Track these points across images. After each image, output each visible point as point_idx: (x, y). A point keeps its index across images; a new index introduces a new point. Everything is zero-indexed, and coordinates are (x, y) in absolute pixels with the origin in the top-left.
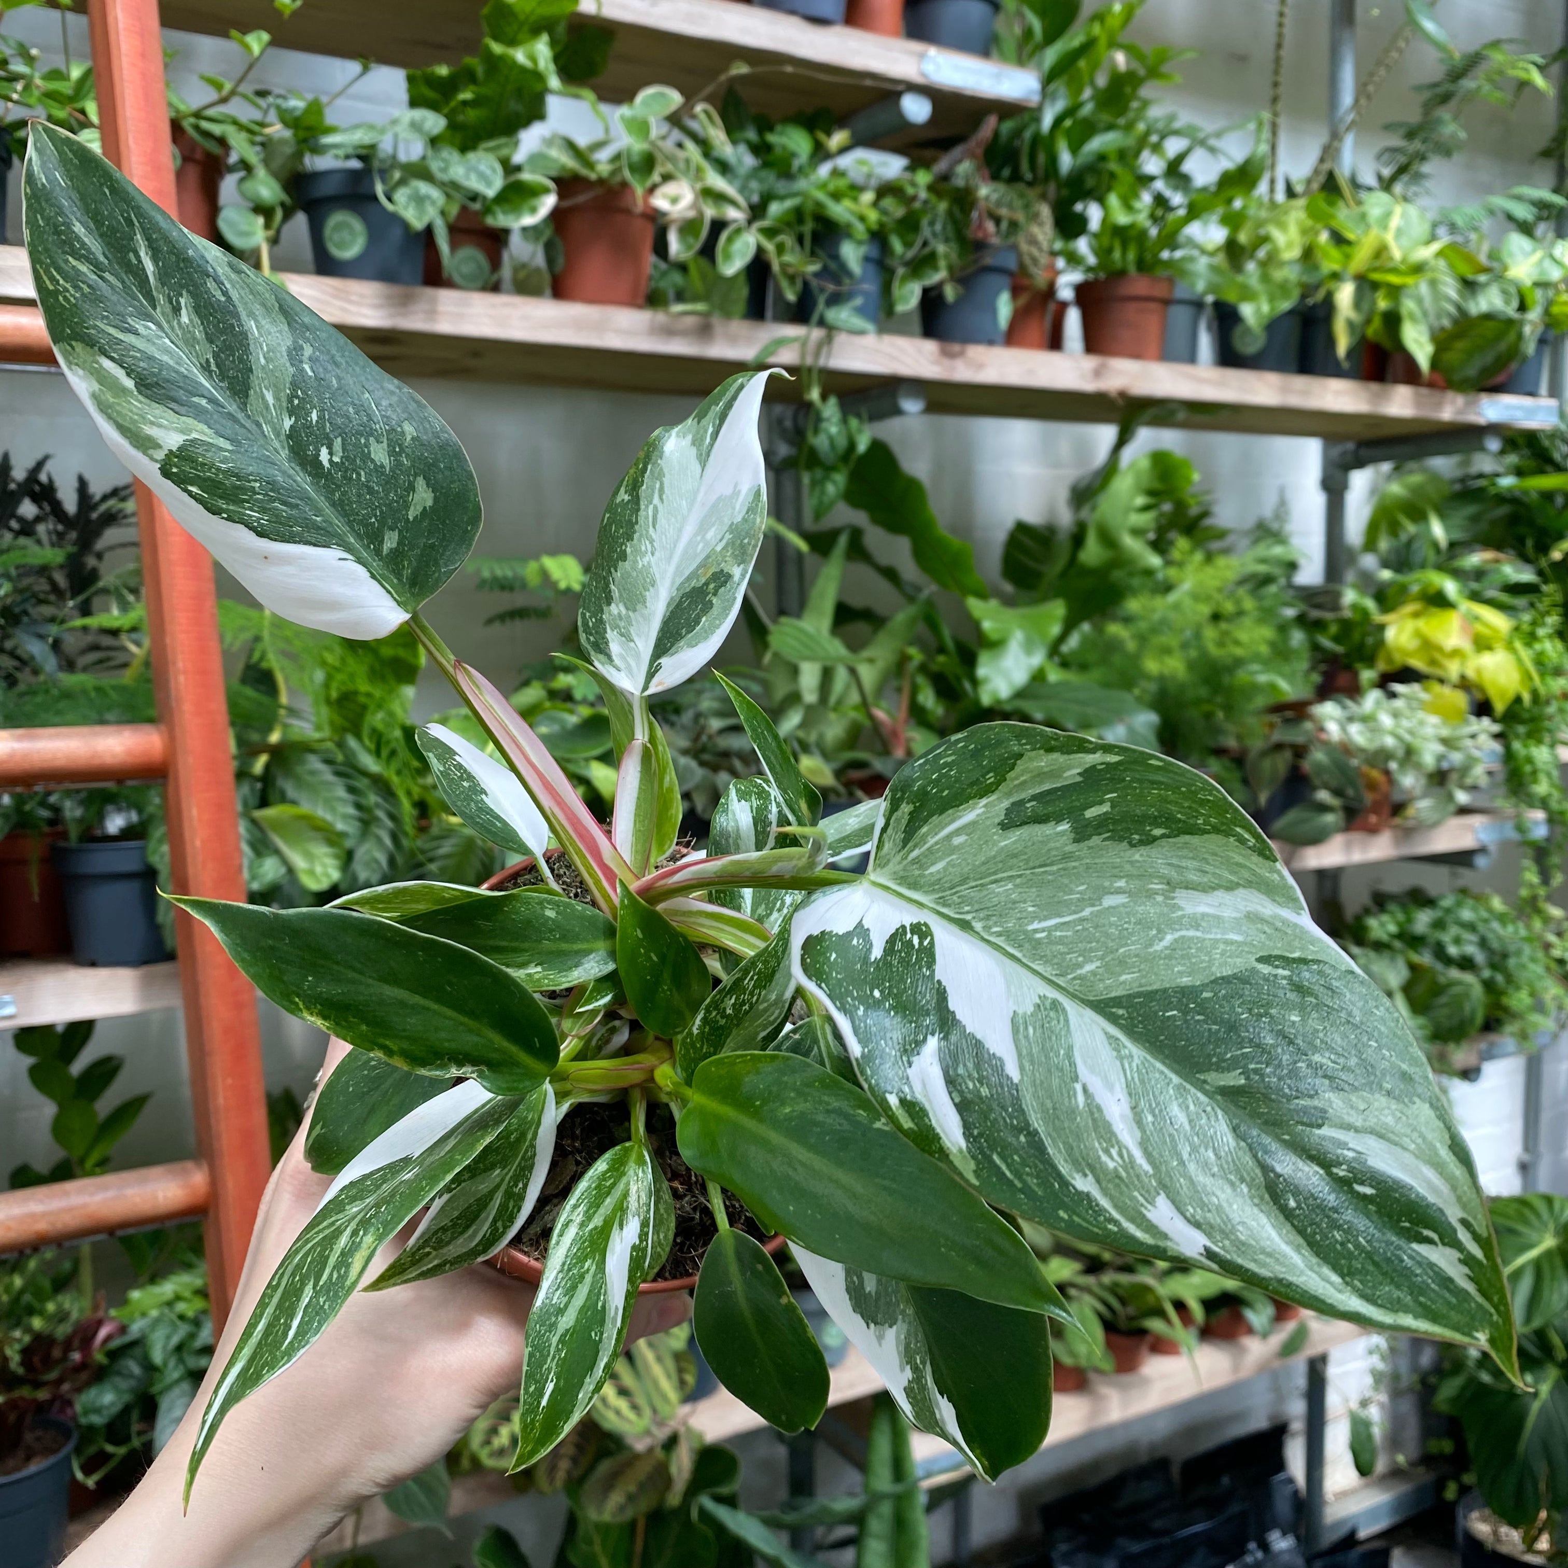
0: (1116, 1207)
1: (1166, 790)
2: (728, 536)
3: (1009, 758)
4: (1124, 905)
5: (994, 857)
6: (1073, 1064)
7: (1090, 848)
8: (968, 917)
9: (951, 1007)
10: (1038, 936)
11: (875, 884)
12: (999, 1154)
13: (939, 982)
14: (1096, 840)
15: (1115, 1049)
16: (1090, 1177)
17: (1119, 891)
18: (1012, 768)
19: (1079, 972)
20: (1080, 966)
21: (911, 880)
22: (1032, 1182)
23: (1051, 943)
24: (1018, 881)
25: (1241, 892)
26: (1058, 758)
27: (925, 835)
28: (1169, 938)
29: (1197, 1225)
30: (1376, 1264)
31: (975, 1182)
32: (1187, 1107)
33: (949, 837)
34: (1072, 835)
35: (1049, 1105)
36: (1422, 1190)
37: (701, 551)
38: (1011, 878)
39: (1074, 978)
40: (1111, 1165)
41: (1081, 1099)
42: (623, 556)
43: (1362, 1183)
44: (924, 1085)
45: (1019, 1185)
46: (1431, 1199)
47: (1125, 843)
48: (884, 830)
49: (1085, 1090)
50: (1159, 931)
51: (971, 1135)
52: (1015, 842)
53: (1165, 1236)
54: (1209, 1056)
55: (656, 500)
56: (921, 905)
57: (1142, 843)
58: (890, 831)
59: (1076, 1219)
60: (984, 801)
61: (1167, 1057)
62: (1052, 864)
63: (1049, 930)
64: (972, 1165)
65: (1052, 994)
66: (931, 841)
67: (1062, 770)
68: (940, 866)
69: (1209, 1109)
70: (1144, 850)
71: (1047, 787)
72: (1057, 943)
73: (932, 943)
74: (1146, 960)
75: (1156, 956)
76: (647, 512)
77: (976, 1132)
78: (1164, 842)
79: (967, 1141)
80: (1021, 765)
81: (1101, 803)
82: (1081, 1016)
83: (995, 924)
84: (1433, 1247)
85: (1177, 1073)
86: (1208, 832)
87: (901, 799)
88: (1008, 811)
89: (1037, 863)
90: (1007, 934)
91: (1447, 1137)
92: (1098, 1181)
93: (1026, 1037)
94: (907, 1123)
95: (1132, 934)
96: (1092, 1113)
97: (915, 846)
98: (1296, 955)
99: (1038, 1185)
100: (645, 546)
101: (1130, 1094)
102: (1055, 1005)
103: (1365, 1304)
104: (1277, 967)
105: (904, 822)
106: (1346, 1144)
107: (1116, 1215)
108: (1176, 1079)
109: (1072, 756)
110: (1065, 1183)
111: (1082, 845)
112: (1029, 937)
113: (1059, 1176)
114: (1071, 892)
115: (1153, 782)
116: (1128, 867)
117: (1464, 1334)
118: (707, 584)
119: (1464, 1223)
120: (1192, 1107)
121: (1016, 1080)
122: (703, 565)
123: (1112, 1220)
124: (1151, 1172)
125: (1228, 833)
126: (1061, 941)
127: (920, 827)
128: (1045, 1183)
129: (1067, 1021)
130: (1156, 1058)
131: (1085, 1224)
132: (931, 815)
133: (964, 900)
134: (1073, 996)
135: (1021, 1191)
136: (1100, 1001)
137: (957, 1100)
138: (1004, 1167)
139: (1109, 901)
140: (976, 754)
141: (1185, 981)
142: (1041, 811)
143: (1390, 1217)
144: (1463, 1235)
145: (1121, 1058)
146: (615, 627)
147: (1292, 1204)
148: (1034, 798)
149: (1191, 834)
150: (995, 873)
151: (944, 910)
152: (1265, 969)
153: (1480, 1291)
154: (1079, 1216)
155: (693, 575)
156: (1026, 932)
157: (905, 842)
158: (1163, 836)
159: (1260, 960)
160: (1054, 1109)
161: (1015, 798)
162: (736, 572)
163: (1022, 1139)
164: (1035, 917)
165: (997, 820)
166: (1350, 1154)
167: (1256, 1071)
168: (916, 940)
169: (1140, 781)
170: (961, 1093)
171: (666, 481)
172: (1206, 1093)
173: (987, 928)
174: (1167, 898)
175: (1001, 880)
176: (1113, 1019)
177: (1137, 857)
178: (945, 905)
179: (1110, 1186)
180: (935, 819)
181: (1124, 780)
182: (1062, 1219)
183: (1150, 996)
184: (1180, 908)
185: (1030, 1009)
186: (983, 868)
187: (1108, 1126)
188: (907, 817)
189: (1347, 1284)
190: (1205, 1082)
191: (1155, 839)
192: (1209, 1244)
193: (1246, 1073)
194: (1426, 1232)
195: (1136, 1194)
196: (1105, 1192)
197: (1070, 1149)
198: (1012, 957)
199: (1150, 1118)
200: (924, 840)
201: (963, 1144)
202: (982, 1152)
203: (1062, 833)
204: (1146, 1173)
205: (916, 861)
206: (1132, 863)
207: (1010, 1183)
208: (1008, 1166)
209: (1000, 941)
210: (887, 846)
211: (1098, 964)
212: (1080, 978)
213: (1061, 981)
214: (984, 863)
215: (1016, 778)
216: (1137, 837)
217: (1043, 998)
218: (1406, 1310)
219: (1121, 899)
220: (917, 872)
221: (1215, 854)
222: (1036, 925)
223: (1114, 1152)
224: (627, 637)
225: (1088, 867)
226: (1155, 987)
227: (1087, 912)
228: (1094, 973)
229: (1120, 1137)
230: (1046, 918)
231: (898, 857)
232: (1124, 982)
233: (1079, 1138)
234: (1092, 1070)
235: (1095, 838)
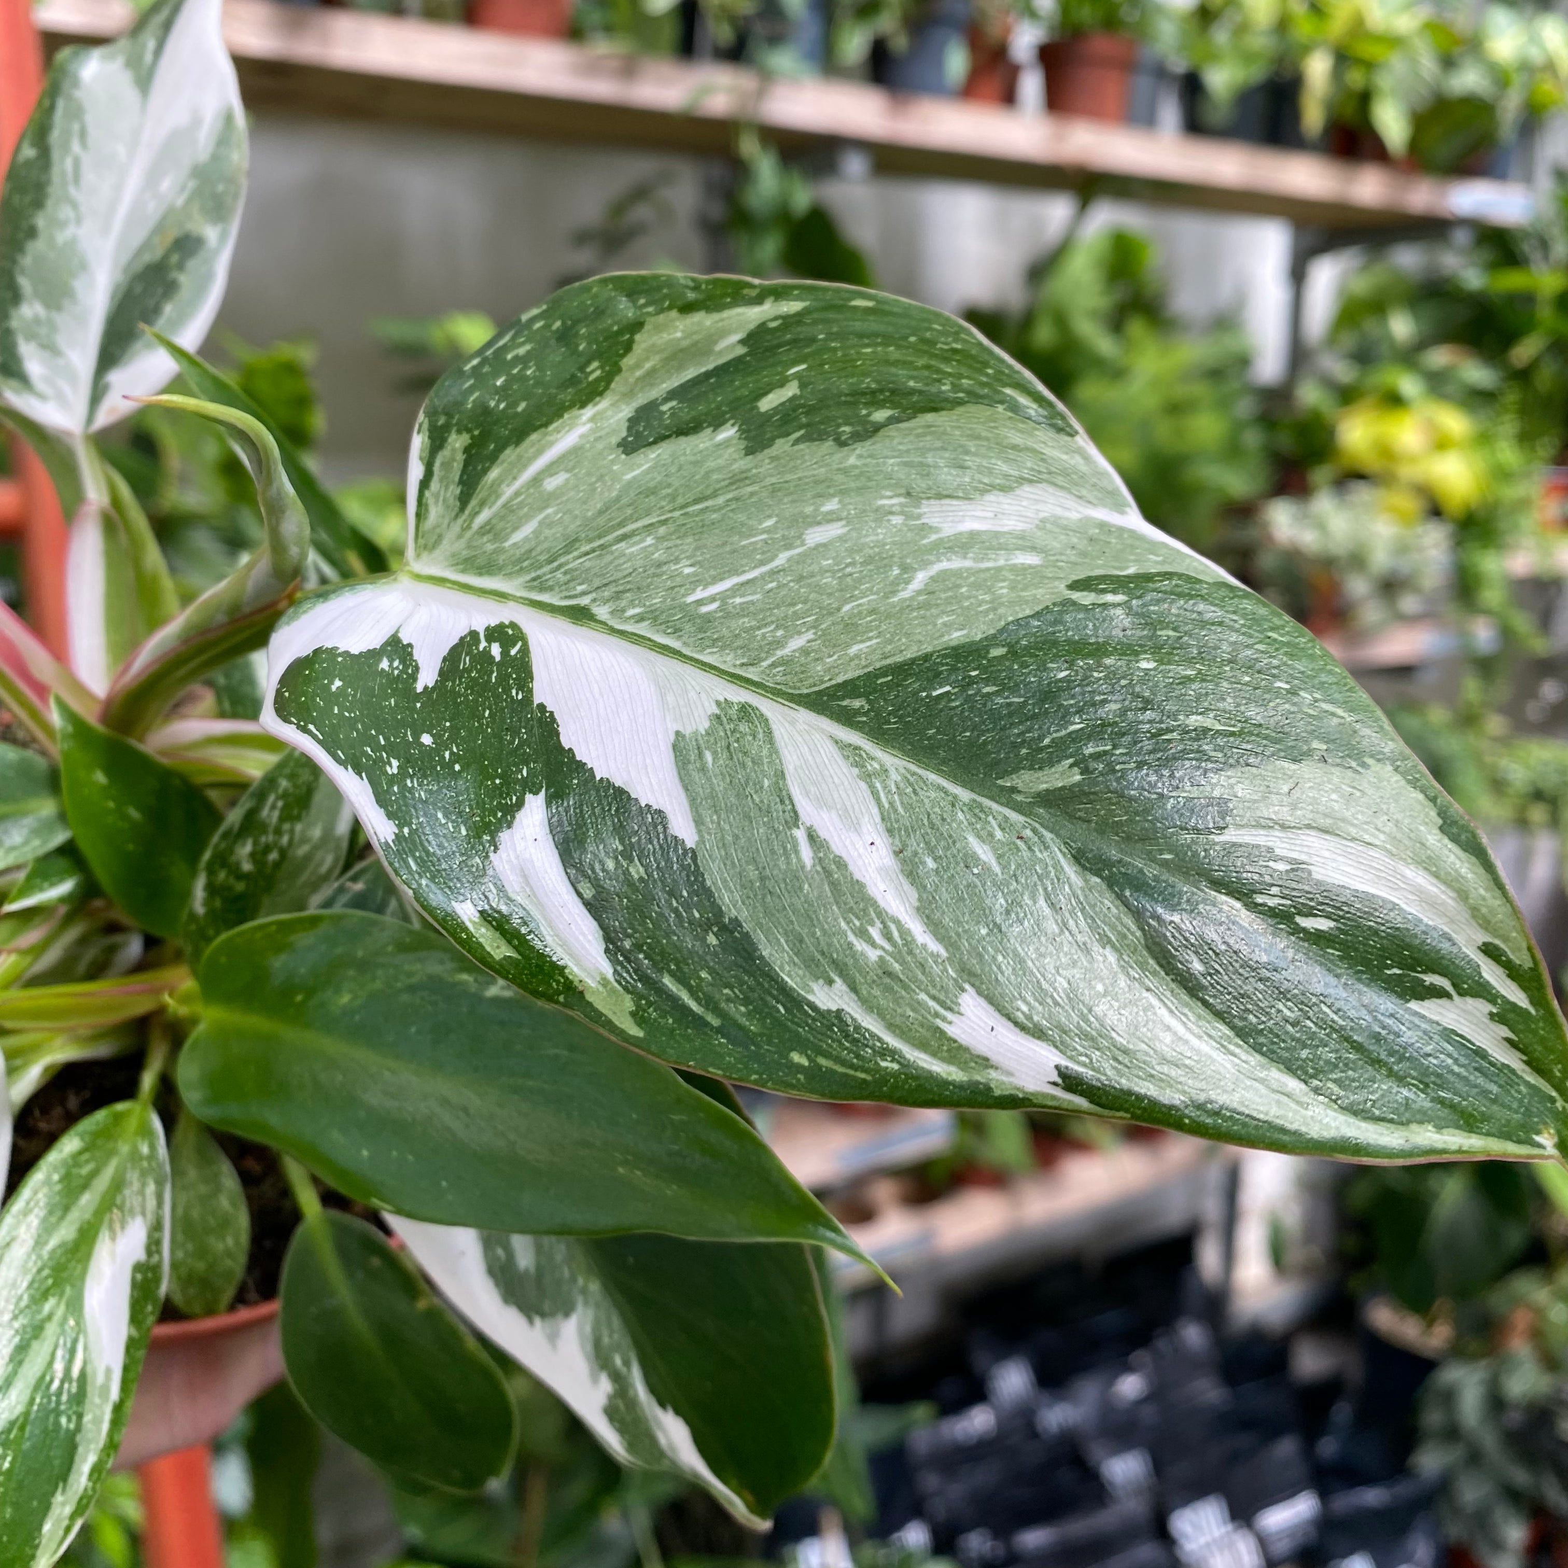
0: (891, 1027)
1: (886, 344)
2: (192, 184)
3: (620, 332)
4: (841, 539)
5: (618, 499)
6: (784, 797)
7: (773, 459)
8: (585, 601)
9: (566, 743)
10: (704, 609)
11: (419, 577)
12: (672, 974)
13: (542, 707)
14: (781, 446)
15: (856, 764)
16: (839, 983)
17: (831, 518)
18: (628, 347)
19: (779, 653)
20: (779, 644)
21: (481, 561)
22: (738, 1012)
23: (728, 615)
24: (662, 530)
25: (1027, 490)
26: (703, 320)
27: (499, 481)
28: (920, 578)
29: (1038, 1033)
30: (1358, 1047)
31: (635, 1031)
32: (991, 835)
33: (536, 480)
34: (743, 444)
35: (752, 873)
36: (1412, 909)
37: (153, 210)
38: (649, 528)
39: (773, 665)
40: (873, 955)
41: (806, 854)
42: (32, 233)
43: (1310, 914)
44: (525, 877)
45: (715, 1022)
46: (1428, 919)
47: (829, 444)
48: (424, 484)
49: (812, 837)
50: (905, 568)
51: (619, 949)
52: (647, 472)
53: (985, 1062)
54: (1015, 746)
55: (76, 147)
56: (501, 596)
57: (858, 437)
58: (435, 485)
59: (822, 1061)
60: (589, 412)
61: (944, 762)
62: (714, 495)
63: (723, 597)
64: (628, 1003)
65: (739, 695)
66: (508, 492)
67: (712, 339)
68: (527, 530)
69: (1028, 833)
70: (861, 448)
71: (690, 373)
72: (739, 616)
73: (525, 651)
74: (889, 616)
75: (907, 606)
76: (62, 165)
77: (627, 944)
78: (892, 430)
79: (614, 961)
80: (642, 341)
81: (782, 384)
82: (793, 723)
83: (632, 604)
84: (1443, 1001)
85: (964, 785)
86: (960, 403)
87: (446, 428)
88: (633, 422)
89: (690, 497)
90: (653, 616)
91: (1433, 814)
92: (854, 989)
93: (703, 769)
94: (499, 950)
95: (859, 581)
96: (828, 873)
97: (482, 504)
98: (1131, 571)
99: (749, 1015)
100: (65, 212)
101: (890, 831)
102: (745, 711)
103: (1352, 1120)
104: (1104, 591)
105: (458, 466)
106: (1270, 850)
107: (892, 1041)
108: (964, 795)
109: (726, 314)
110: (794, 1002)
111: (760, 456)
112: (690, 614)
113: (785, 993)
114: (752, 532)
115: (861, 336)
116: (840, 478)
117: (1519, 1142)
118: (166, 257)
119: (1489, 950)
120: (999, 834)
121: (690, 843)
122: (159, 228)
123: (887, 1052)
124: (944, 954)
125: (994, 400)
126: (743, 611)
127: (485, 471)
128: (761, 1011)
129: (769, 733)
130: (927, 767)
131: (841, 1069)
132: (500, 449)
133: (573, 577)
134: (776, 693)
135: (718, 1030)
136: (820, 693)
137: (588, 893)
138: (685, 996)
139: (815, 536)
140: (565, 337)
141: (956, 637)
142: (686, 415)
143: (1366, 963)
144: (1491, 974)
145: (867, 777)
146: (31, 336)
147: (1197, 966)
148: (672, 395)
149: (935, 410)
150: (621, 525)
151: (545, 598)
152: (1086, 598)
153: (1533, 1064)
154: (827, 1055)
155: (145, 246)
156: (683, 607)
157: (464, 500)
158: (891, 421)
159: (1075, 586)
160: (762, 879)
161: (641, 400)
162: (211, 233)
163: (712, 939)
164: (697, 582)
165: (614, 440)
166: (1282, 867)
167: (1097, 756)
168: (496, 650)
169: (841, 336)
170: (596, 883)
171: (89, 118)
172: (1018, 808)
173: (618, 613)
174: (909, 516)
175: (632, 534)
176: (846, 718)
177: (852, 460)
178: (542, 589)
179: (876, 992)
180: (510, 454)
181: (813, 340)
182: (799, 1068)
183: (902, 670)
184: (932, 529)
185: (704, 725)
186: (601, 521)
187: (858, 888)
188: (460, 457)
189: (1317, 1091)
190: (1014, 790)
191: (877, 428)
192: (1064, 1062)
193: (1082, 764)
194: (1430, 979)
195: (923, 996)
196: (868, 1004)
197: (797, 942)
198: (665, 650)
199: (931, 864)
200: (495, 491)
201: (607, 969)
202: (644, 978)
203: (726, 443)
204: (934, 956)
205: (487, 529)
206: (845, 471)
207: (699, 1023)
208: (693, 993)
209: (642, 629)
210: (434, 512)
211: (810, 635)
212: (783, 662)
213: (752, 674)
214: (601, 512)
215: (638, 366)
216: (847, 429)
217: (725, 705)
218: (1422, 1118)
219: (834, 530)
220: (490, 547)
221: (979, 437)
222: (699, 594)
223: (875, 933)
224: (50, 348)
225: (774, 490)
226: (909, 655)
227: (782, 559)
228: (804, 651)
229: (882, 903)
230: (715, 580)
231: (456, 528)
232: (857, 656)
233: (810, 919)
234: (821, 802)
235: (779, 442)
